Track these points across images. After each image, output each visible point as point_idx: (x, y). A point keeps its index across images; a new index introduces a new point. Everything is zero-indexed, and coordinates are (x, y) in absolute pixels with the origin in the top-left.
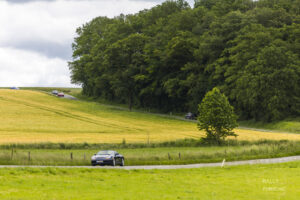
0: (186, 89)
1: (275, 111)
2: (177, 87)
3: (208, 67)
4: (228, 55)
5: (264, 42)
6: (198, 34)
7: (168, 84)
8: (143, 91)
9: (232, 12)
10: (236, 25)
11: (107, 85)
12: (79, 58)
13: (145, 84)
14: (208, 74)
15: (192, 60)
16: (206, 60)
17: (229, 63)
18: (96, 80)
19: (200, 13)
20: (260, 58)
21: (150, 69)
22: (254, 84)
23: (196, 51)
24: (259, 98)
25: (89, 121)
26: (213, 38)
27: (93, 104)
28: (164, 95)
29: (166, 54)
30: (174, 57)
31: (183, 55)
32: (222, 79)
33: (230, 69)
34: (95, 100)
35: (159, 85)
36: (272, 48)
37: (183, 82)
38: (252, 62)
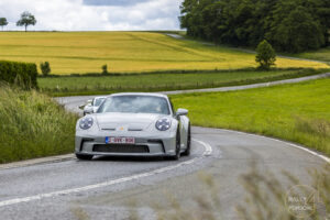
0: (248, 33)
2: (243, 33)
3: (261, 21)
4: (272, 14)
6: (255, 2)
7: (238, 31)
8: (223, 35)
11: (202, 31)
12: (185, 14)
13: (224, 31)
14: (261, 25)
15: (251, 17)
16: (259, 17)
17: (272, 19)
18: (196, 28)
21: (227, 22)
22: (287, 32)
23: (253, 13)
24: (290, 40)
25: (193, 54)
26: (263, 5)
27: (194, 42)
28: (235, 37)
30: (241, 15)
32: (269, 28)
33: (273, 23)
34: (194, 39)
35: (232, 32)
36: (297, 11)
38: (285, 19)
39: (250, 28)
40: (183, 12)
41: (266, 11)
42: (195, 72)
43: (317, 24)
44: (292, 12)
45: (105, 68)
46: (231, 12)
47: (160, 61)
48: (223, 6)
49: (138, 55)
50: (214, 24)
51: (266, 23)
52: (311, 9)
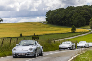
0: (66, 22)
1: (80, 26)
3: (69, 19)
6: (67, 14)
7: (63, 22)
8: (59, 23)
9: (72, 11)
10: (73, 13)
12: (47, 17)
13: (59, 22)
19: (67, 11)
20: (77, 18)
21: (60, 19)
23: (67, 17)
24: (78, 24)
27: (51, 25)
31: (65, 17)
32: (71, 21)
37: (65, 21)
39: (66, 21)
40: (46, 16)
41: (70, 16)
42: (56, 34)
43: (84, 19)
44: (78, 16)
45: (34, 34)
46: (61, 17)
47: (43, 31)
48: (58, 15)
49: (37, 29)
50: (56, 20)
51: (71, 19)
52: (82, 15)
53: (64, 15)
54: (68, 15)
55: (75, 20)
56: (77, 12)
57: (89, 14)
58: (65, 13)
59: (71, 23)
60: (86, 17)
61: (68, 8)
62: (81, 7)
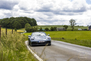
5: (17, 22)
10: (14, 21)
19: (10, 20)
29: (8, 23)
31: (9, 23)
53: (9, 22)
54: (11, 22)
55: (15, 25)
56: (17, 20)
57: (24, 22)
58: (9, 21)
59: (13, 27)
60: (22, 23)
61: (11, 18)
62: (18, 18)
